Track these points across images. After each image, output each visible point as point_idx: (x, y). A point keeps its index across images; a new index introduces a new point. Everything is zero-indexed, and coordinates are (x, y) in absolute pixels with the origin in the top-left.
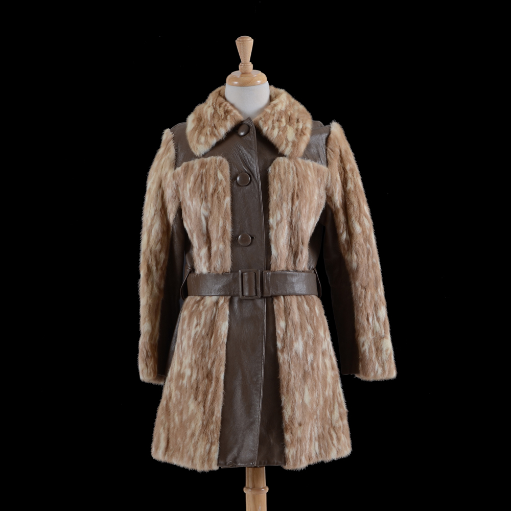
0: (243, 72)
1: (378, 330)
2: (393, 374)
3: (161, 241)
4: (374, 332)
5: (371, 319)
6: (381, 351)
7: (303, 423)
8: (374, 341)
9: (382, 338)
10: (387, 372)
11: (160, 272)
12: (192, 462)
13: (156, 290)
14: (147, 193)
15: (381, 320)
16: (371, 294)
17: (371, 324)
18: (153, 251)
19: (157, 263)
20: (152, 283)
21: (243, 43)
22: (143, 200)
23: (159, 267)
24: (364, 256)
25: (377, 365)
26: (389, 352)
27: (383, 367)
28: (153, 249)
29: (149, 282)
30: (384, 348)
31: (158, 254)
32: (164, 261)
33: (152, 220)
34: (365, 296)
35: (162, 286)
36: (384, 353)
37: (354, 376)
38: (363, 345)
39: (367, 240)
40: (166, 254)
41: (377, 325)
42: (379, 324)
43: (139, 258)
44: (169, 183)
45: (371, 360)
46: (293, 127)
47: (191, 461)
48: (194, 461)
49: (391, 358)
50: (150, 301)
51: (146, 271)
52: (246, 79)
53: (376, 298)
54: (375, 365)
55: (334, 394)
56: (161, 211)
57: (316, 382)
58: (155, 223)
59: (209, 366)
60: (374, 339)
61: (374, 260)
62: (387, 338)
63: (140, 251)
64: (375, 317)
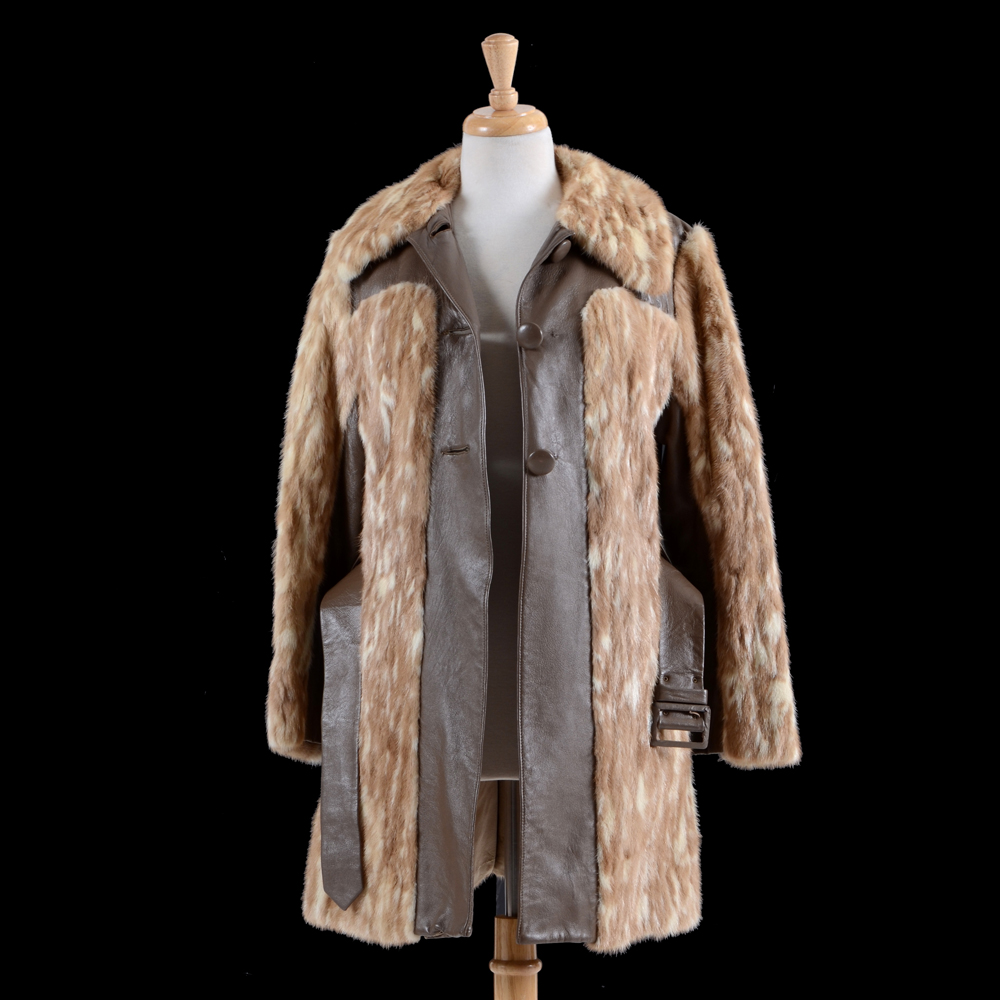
0: (498, 107)
1: (763, 663)
2: (792, 755)
3: (323, 462)
4: (755, 667)
5: (748, 639)
6: (770, 705)
7: (632, 853)
8: (755, 684)
9: (771, 679)
10: (779, 752)
11: (317, 527)
12: (371, 926)
13: (308, 563)
14: (297, 362)
15: (770, 641)
16: (750, 585)
17: (749, 649)
18: (305, 482)
19: (313, 509)
20: (301, 548)
21: (497, 47)
22: (288, 377)
23: (317, 516)
24: (737, 505)
25: (759, 735)
26: (785, 709)
27: (772, 741)
28: (306, 477)
29: (296, 546)
30: (776, 701)
31: (315, 490)
32: (327, 505)
33: (307, 417)
34: (736, 590)
35: (321, 556)
36: (775, 711)
37: (717, 757)
38: (732, 692)
39: (746, 473)
40: (331, 491)
41: (762, 651)
42: (766, 649)
43: (275, 494)
44: (341, 342)
45: (746, 723)
46: (639, 229)
47: (368, 925)
48: (374, 926)
49: (789, 723)
50: (295, 585)
51: (290, 522)
52: (503, 120)
53: (762, 595)
54: (756, 735)
55: (680, 799)
56: (325, 400)
57: (657, 769)
58: (311, 426)
59: (392, 724)
60: (755, 680)
61: (760, 515)
62: (784, 680)
63: (278, 481)
64: (758, 635)
